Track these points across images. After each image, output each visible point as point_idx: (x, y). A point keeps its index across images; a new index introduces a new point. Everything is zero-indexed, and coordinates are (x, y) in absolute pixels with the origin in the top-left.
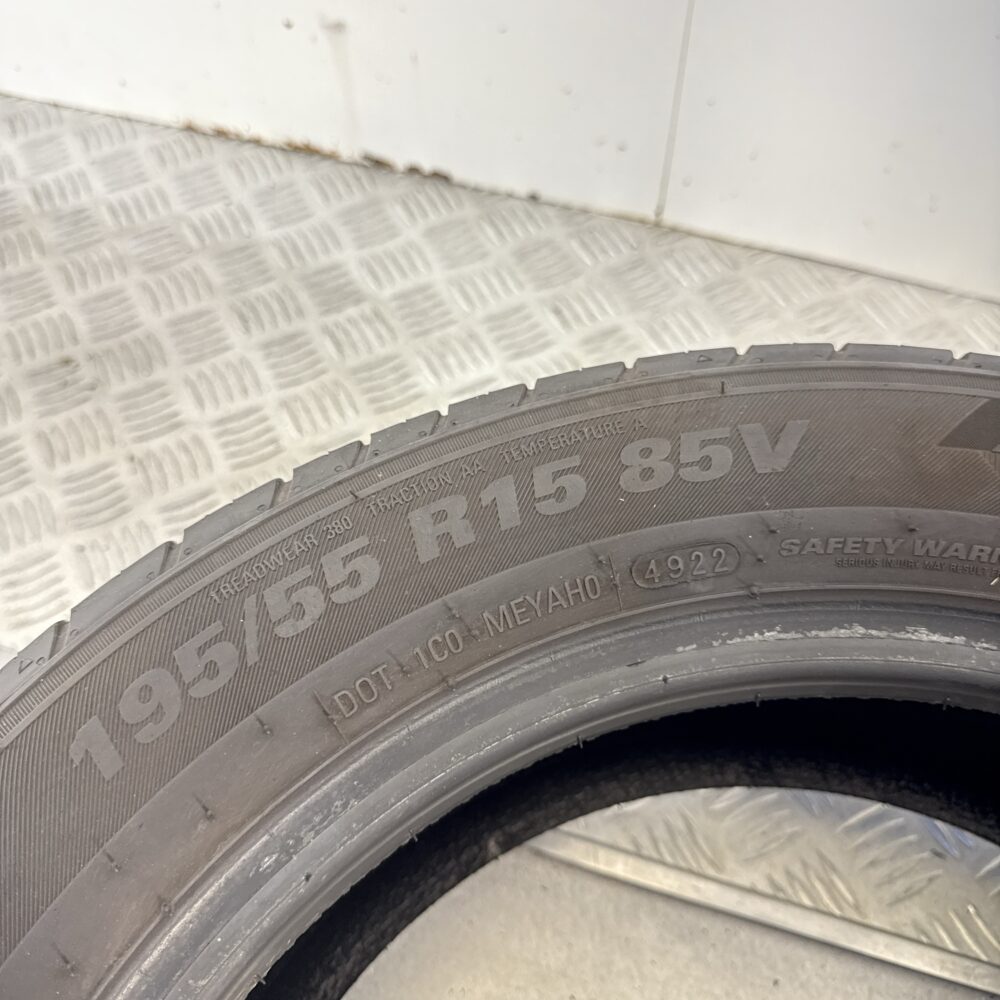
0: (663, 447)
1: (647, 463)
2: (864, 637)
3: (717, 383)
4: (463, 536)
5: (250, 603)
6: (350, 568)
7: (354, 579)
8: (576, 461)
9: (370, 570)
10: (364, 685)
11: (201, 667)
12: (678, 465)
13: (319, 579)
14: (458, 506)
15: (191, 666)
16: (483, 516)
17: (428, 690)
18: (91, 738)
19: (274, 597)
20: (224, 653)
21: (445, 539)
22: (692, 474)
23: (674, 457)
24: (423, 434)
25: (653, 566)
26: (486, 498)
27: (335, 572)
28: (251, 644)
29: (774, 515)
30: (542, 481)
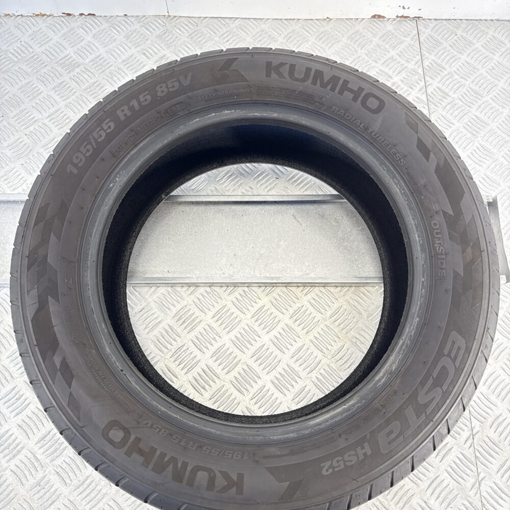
0: (164, 85)
1: (162, 89)
2: (215, 115)
3: (172, 69)
4: (129, 114)
5: (91, 137)
6: (108, 125)
7: (109, 127)
8: (147, 92)
9: (112, 125)
10: (119, 147)
11: (86, 151)
12: (168, 89)
13: (102, 129)
14: (125, 108)
15: (84, 151)
16: (131, 109)
17: (131, 146)
18: (70, 168)
19: (95, 134)
20: (89, 147)
21: (125, 115)
22: (172, 90)
23: (167, 87)
24: (114, 95)
25: (169, 111)
26: (131, 105)
27: (105, 127)
28: (94, 144)
29: (190, 94)
30: (141, 98)
